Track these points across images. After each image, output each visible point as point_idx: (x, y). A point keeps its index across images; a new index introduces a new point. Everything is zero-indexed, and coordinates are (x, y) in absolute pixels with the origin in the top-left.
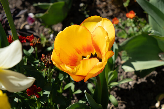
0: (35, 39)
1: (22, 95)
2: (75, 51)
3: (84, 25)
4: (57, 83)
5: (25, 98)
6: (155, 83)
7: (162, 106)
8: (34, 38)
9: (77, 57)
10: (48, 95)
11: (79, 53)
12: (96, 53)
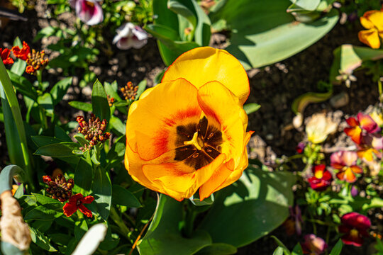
0: (34, 55)
1: (49, 209)
2: (162, 123)
3: (177, 68)
4: (112, 162)
5: (56, 213)
6: (286, 71)
7: (306, 121)
8: (31, 53)
9: (166, 132)
10: (107, 205)
11: (170, 125)
12: (204, 117)
